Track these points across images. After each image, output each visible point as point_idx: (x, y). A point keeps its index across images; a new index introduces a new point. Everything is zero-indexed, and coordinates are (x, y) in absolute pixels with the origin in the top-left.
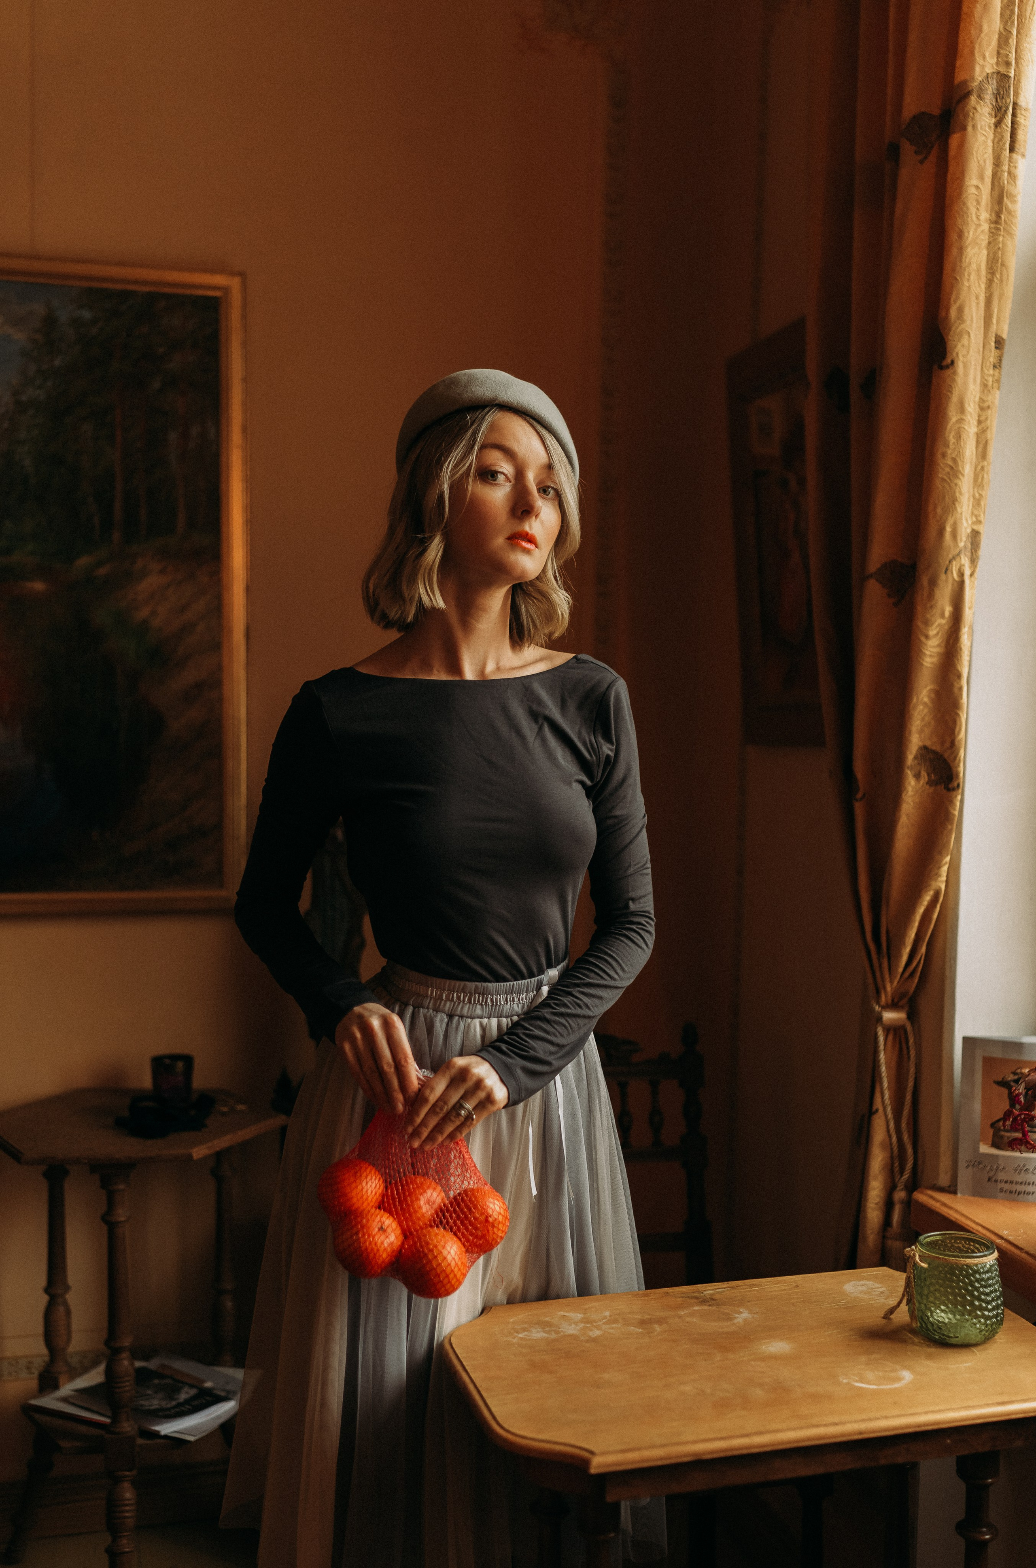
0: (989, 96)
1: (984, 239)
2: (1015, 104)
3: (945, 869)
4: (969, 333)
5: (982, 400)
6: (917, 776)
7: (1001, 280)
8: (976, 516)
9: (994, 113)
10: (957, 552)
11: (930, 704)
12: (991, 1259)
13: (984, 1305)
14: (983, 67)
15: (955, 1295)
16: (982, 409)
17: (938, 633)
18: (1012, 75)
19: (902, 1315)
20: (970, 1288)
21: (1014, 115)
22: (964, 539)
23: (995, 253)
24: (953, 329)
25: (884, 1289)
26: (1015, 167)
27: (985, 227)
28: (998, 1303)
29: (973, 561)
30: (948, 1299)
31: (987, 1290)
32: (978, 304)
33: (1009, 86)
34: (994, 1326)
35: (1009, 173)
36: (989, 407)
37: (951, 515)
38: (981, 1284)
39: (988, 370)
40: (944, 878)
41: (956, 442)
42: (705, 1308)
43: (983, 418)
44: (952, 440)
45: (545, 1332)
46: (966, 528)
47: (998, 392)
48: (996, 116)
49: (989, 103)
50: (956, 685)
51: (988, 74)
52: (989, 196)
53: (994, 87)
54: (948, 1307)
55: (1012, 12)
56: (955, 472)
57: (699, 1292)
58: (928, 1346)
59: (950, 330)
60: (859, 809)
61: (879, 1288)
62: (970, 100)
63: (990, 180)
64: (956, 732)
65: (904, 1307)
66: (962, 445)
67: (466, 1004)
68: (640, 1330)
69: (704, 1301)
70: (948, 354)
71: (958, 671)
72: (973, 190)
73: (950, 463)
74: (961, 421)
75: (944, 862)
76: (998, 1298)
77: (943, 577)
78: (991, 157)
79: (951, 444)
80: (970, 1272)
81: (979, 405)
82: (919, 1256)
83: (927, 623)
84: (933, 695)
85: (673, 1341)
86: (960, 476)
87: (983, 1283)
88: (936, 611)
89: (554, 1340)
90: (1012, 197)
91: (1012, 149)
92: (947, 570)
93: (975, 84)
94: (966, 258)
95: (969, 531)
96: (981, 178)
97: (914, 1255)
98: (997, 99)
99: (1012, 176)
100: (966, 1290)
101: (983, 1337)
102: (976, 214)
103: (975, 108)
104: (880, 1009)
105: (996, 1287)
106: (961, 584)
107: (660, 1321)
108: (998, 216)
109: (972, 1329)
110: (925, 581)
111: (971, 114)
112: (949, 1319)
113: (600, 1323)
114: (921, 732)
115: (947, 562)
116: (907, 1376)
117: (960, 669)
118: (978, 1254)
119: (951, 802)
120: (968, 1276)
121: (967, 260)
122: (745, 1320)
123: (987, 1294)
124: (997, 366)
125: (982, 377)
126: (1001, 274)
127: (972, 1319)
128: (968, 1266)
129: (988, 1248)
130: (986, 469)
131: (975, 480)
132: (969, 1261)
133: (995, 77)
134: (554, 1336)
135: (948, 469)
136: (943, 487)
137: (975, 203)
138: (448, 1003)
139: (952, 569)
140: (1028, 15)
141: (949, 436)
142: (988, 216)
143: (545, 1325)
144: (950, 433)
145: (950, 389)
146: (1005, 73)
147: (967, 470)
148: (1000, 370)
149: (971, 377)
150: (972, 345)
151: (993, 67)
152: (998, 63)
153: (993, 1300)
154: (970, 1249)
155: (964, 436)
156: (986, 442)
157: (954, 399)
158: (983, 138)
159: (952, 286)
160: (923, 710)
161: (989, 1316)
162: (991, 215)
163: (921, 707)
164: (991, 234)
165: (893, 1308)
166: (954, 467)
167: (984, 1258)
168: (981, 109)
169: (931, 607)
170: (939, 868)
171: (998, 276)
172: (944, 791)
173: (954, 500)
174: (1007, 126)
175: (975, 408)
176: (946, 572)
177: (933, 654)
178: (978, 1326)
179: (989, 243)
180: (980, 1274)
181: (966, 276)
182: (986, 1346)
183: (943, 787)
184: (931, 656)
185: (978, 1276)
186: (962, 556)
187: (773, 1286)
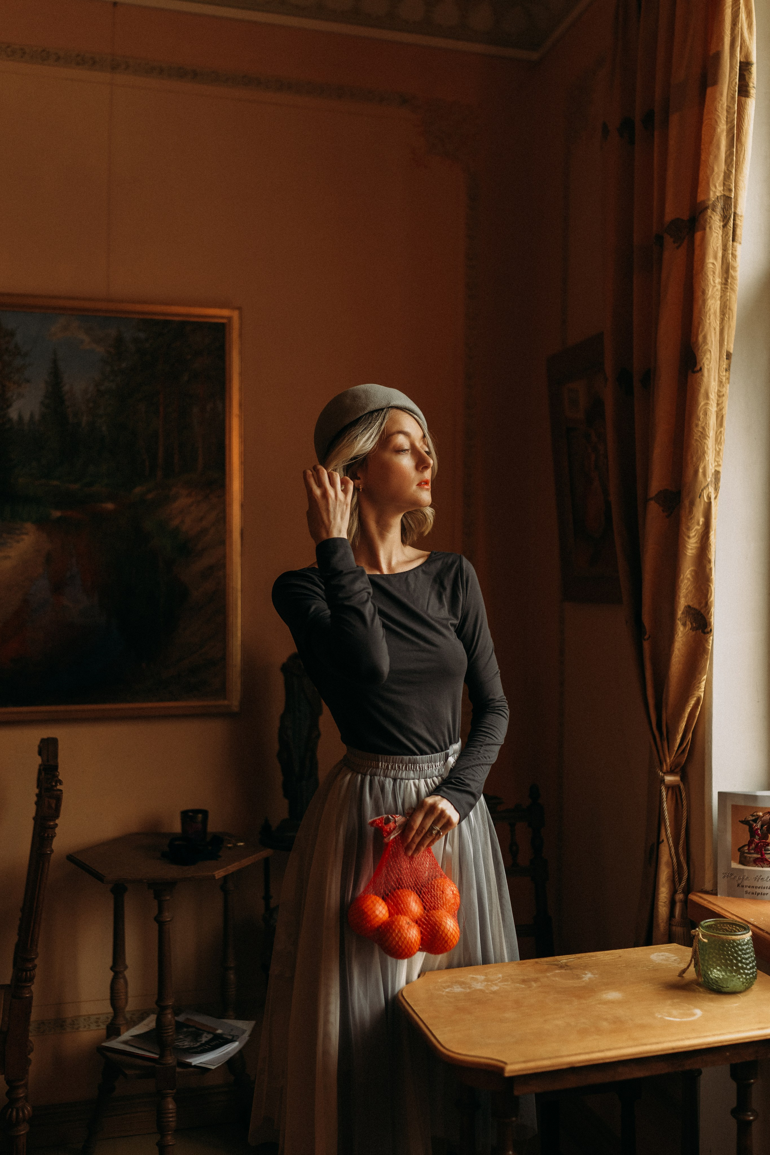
0: (719, 209)
1: (718, 294)
2: (735, 213)
3: (703, 683)
4: (710, 351)
5: (719, 391)
6: (684, 625)
7: (729, 318)
8: (717, 462)
9: (722, 219)
10: (707, 484)
11: (691, 579)
12: (747, 937)
13: (745, 966)
14: (715, 192)
15: (726, 960)
16: (719, 396)
17: (695, 535)
18: (733, 197)
19: (691, 974)
20: (736, 955)
21: (734, 220)
22: (710, 476)
23: (725, 303)
24: (701, 348)
25: (677, 958)
26: (736, 251)
27: (719, 287)
28: (753, 965)
29: (716, 489)
30: (721, 962)
31: (747, 956)
32: (715, 333)
33: (731, 204)
34: (751, 980)
35: (732, 254)
36: (723, 395)
37: (702, 461)
38: (742, 953)
39: (722, 373)
40: (703, 690)
41: (704, 417)
42: (563, 971)
43: (720, 402)
44: (701, 416)
45: (462, 988)
46: (711, 469)
47: (728, 385)
48: (723, 221)
49: (719, 214)
50: (708, 567)
51: (718, 196)
52: (720, 269)
53: (722, 203)
54: (721, 967)
55: (732, 159)
56: (704, 435)
57: (557, 961)
58: (710, 993)
59: (699, 349)
60: (646, 645)
61: (673, 957)
62: (708, 212)
63: (721, 259)
64: (709, 596)
65: (692, 968)
66: (708, 419)
67: (404, 771)
68: (523, 986)
69: (561, 967)
70: (698, 364)
71: (709, 558)
72: (711, 266)
73: (701, 430)
74: (707, 404)
75: (703, 679)
76: (753, 961)
77: (698, 500)
78: (721, 246)
79: (701, 419)
80: (734, 945)
81: (717, 394)
82: (702, 934)
83: (689, 529)
84: (693, 574)
85: (545, 993)
86: (707, 438)
87: (744, 952)
88: (694, 521)
89: (469, 993)
90: (734, 268)
91: (734, 240)
92: (700, 495)
93: (711, 202)
94: (707, 306)
95: (713, 471)
96: (716, 258)
97: (698, 934)
98: (724, 211)
99: (734, 256)
100: (733, 956)
101: (745, 987)
102: (713, 280)
103: (711, 217)
104: (663, 774)
105: (752, 954)
106: (710, 503)
107: (536, 980)
108: (726, 281)
109: (737, 982)
110: (687, 503)
111: (708, 221)
112: (723, 975)
113: (496, 982)
114: (686, 596)
115: (701, 491)
116: (698, 1012)
117: (710, 557)
118: (740, 933)
119: (707, 641)
120: (734, 947)
122: (590, 978)
123: (746, 959)
124: (728, 370)
125: (719, 377)
126: (729, 315)
127: (737, 976)
128: (734, 941)
129: (745, 929)
130: (722, 432)
131: (716, 440)
132: (734, 937)
133: (722, 198)
134: (468, 991)
135: (699, 434)
136: (697, 445)
137: (712, 273)
138: (393, 771)
139: (704, 496)
140: (741, 160)
141: (700, 413)
142: (720, 280)
143: (462, 984)
144: (700, 412)
145: (699, 384)
146: (729, 196)
147: (711, 434)
148: (729, 372)
149: (712, 377)
150: (712, 358)
151: (721, 193)
152: (724, 190)
153: (750, 963)
154: (733, 930)
155: (709, 413)
156: (723, 416)
157: (702, 391)
158: (716, 234)
159: (699, 324)
160: (687, 583)
161: (748, 973)
162: (722, 280)
163: (686, 581)
164: (722, 291)
165: (684, 969)
166: (703, 432)
167: (744, 935)
168: (714, 217)
169: (691, 519)
170: (700, 683)
171: (727, 316)
172: (702, 634)
173: (704, 453)
174: (730, 227)
175: (715, 396)
176: (699, 497)
177: (692, 548)
178: (741, 979)
179: (721, 297)
180: (741, 946)
181: (708, 317)
182: (746, 993)
183: (701, 631)
184: (691, 549)
185: (740, 947)
186: (710, 487)
187: (605, 956)
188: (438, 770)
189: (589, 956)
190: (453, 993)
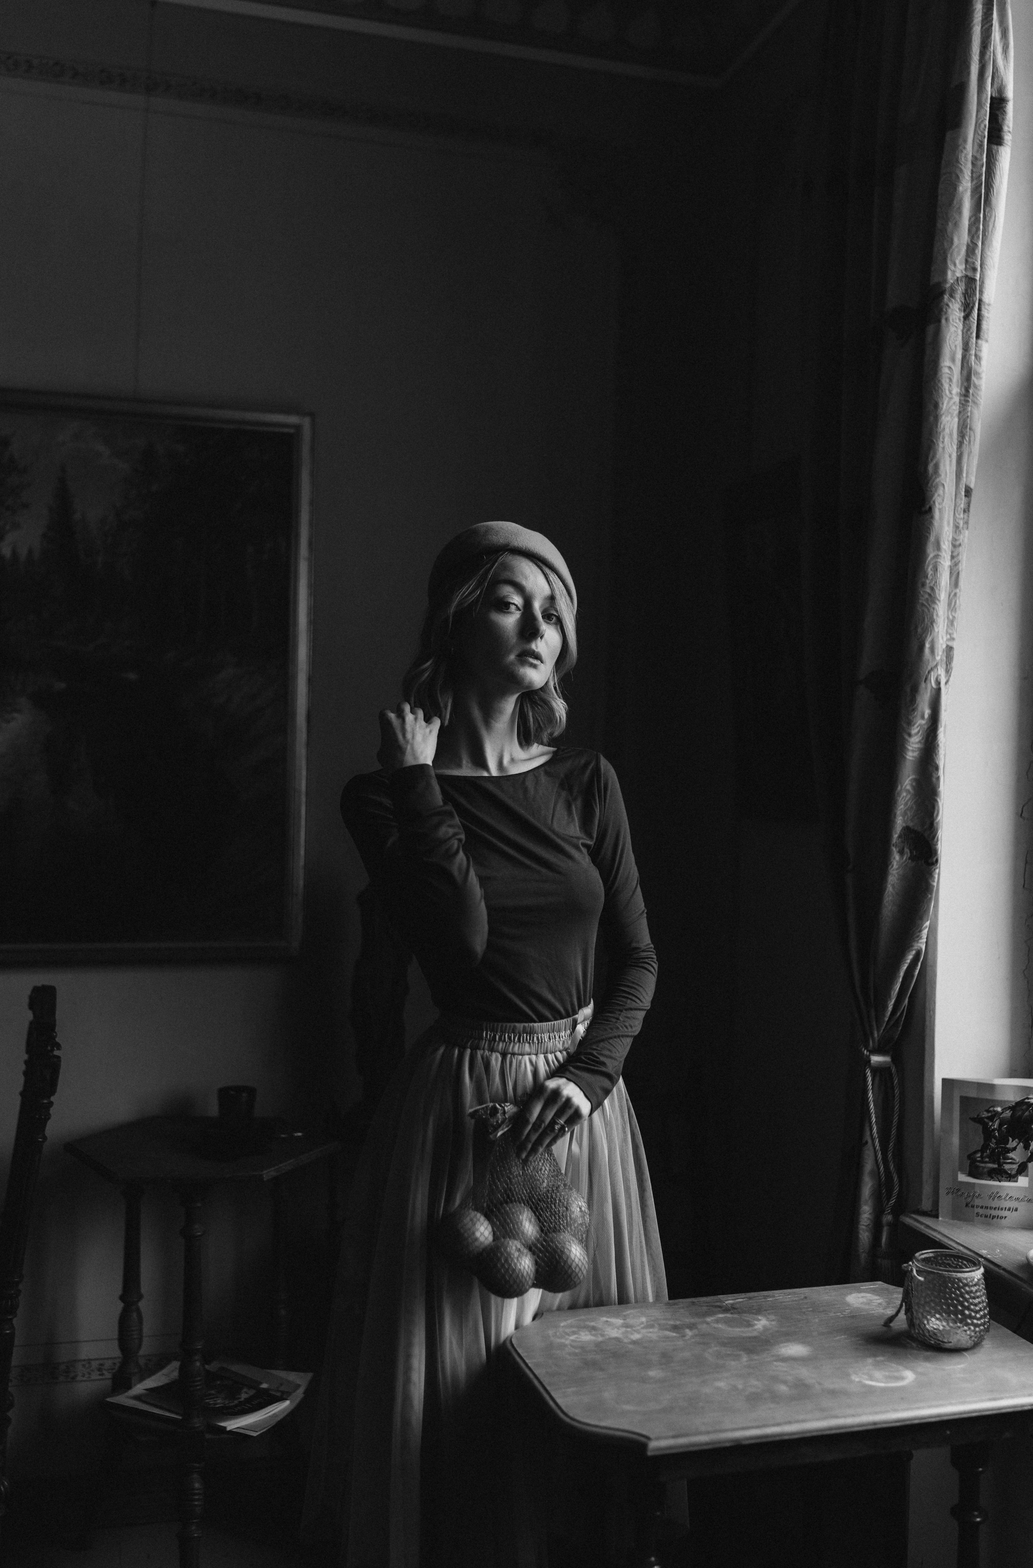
0: (959, 295)
1: (955, 409)
2: (980, 301)
3: (925, 932)
4: (944, 484)
5: (954, 539)
6: (901, 853)
7: (970, 441)
8: (950, 634)
9: (963, 308)
10: (935, 664)
11: (912, 791)
12: (978, 1274)
13: (973, 1314)
14: (954, 272)
15: (948, 1305)
16: (954, 546)
17: (919, 732)
18: (978, 278)
19: (902, 1322)
21: (979, 309)
22: (940, 653)
23: (965, 421)
24: (932, 482)
25: (882, 1301)
26: (980, 351)
27: (957, 399)
28: (985, 1313)
29: (948, 671)
30: (942, 1308)
32: (951, 461)
33: (976, 288)
34: (982, 1333)
35: (976, 355)
36: (960, 545)
37: (929, 633)
39: (959, 515)
40: (925, 940)
41: (933, 574)
42: (729, 1315)
43: (955, 554)
44: (930, 572)
45: (593, 1335)
46: (942, 644)
47: (967, 532)
48: (965, 311)
49: (959, 301)
50: (934, 775)
51: (958, 278)
52: (959, 375)
53: (963, 287)
54: (943, 1316)
55: (978, 229)
56: (932, 598)
57: (722, 1301)
58: (927, 1352)
59: (929, 483)
60: (850, 879)
61: (878, 1300)
62: (945, 298)
63: (961, 362)
64: (935, 815)
65: (902, 1316)
66: (938, 576)
67: (517, 1043)
68: (675, 1334)
69: (726, 1310)
70: (928, 503)
71: (936, 763)
72: (946, 370)
73: (928, 590)
74: (937, 556)
75: (925, 926)
77: (923, 685)
78: (961, 344)
79: (929, 576)
80: (960, 1285)
81: (952, 543)
82: (916, 1271)
83: (910, 723)
84: (914, 784)
85: (704, 1344)
86: (937, 602)
88: (918, 713)
89: (601, 1342)
90: (977, 374)
91: (978, 336)
92: (926, 679)
94: (941, 424)
95: (944, 646)
96: (953, 360)
97: (912, 1270)
98: (966, 297)
99: (979, 358)
102: (949, 389)
103: (948, 305)
104: (868, 1053)
105: (985, 1298)
106: (938, 691)
107: (691, 1327)
108: (967, 390)
109: (962, 1335)
110: (909, 689)
111: (944, 310)
112: (945, 1326)
113: (639, 1328)
114: (905, 814)
115: (928, 673)
116: (909, 1375)
117: (939, 763)
118: (968, 1270)
119: (930, 874)
120: (959, 1288)
121: (942, 426)
122: (764, 1326)
123: (977, 1305)
125: (955, 520)
126: (970, 436)
127: (963, 1327)
128: (960, 1280)
129: (975, 1264)
130: (958, 595)
131: (949, 604)
132: (959, 1275)
133: (964, 280)
134: (600, 1339)
135: (927, 596)
136: (923, 611)
137: (948, 380)
138: (501, 1044)
139: (931, 680)
140: (990, 229)
141: (927, 569)
142: (959, 391)
143: (593, 1330)
144: (928, 566)
145: (929, 530)
146: (972, 277)
147: (943, 596)
148: (968, 514)
149: (947, 521)
150: (946, 494)
151: (962, 273)
152: (966, 269)
153: (981, 1310)
154: (958, 1265)
155: (940, 569)
156: (958, 573)
157: (932, 539)
158: (955, 328)
159: (931, 448)
160: (906, 797)
161: (979, 1324)
162: (961, 390)
163: (904, 794)
164: (962, 405)
165: (893, 1316)
166: (932, 594)
167: (973, 1273)
168: (953, 305)
169: (914, 710)
170: (920, 931)
171: (967, 439)
172: (926, 866)
173: (932, 622)
174: (974, 319)
175: (949, 546)
176: (925, 682)
177: (914, 749)
178: (970, 1332)
179: (960, 412)
180: (969, 1286)
181: (942, 439)
182: (977, 1351)
183: (924, 861)
185: (967, 1288)
186: (939, 667)
187: (785, 1297)
188: (562, 1042)
189: (764, 1296)
190: (579, 1342)
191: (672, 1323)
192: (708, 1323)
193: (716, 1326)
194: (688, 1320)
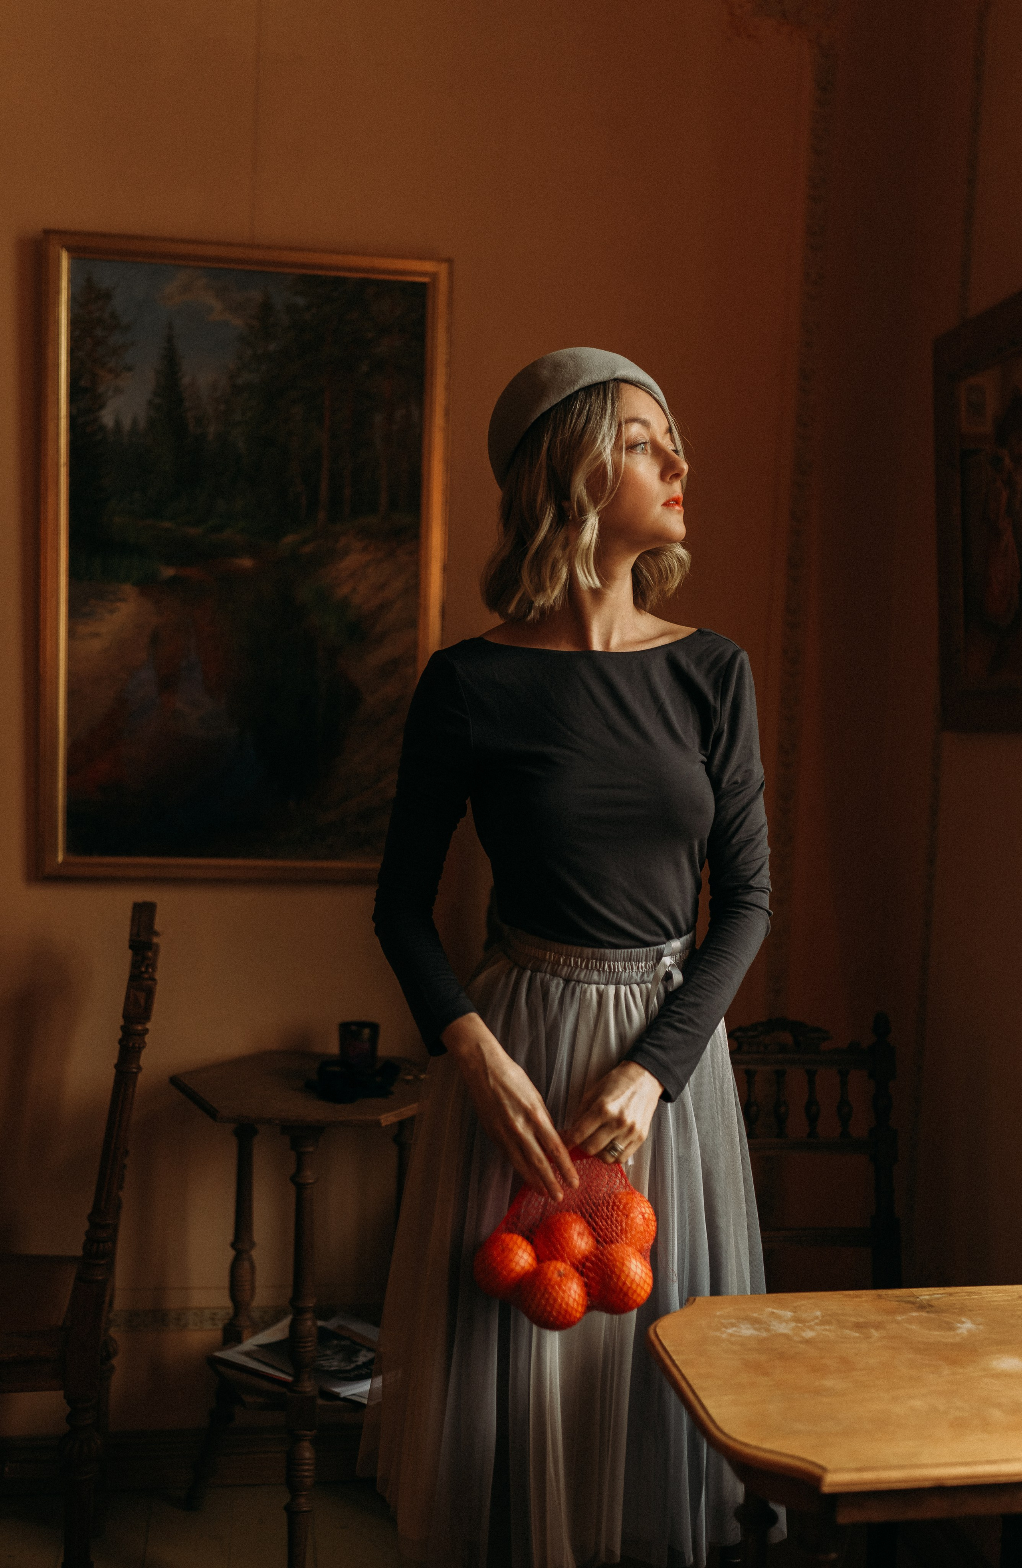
67: (583, 969)
138: (566, 968)
187: (994, 1295)
189: (967, 1292)
190: (739, 1336)
191: (853, 1319)
192: (898, 1323)
193: (909, 1326)
194: (874, 1317)
